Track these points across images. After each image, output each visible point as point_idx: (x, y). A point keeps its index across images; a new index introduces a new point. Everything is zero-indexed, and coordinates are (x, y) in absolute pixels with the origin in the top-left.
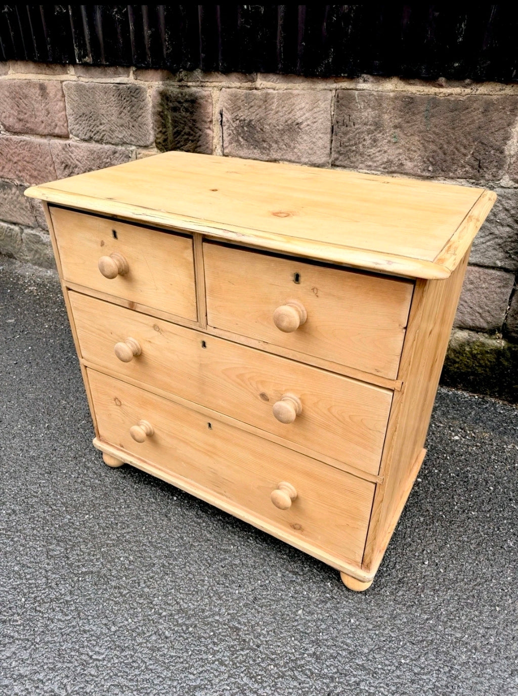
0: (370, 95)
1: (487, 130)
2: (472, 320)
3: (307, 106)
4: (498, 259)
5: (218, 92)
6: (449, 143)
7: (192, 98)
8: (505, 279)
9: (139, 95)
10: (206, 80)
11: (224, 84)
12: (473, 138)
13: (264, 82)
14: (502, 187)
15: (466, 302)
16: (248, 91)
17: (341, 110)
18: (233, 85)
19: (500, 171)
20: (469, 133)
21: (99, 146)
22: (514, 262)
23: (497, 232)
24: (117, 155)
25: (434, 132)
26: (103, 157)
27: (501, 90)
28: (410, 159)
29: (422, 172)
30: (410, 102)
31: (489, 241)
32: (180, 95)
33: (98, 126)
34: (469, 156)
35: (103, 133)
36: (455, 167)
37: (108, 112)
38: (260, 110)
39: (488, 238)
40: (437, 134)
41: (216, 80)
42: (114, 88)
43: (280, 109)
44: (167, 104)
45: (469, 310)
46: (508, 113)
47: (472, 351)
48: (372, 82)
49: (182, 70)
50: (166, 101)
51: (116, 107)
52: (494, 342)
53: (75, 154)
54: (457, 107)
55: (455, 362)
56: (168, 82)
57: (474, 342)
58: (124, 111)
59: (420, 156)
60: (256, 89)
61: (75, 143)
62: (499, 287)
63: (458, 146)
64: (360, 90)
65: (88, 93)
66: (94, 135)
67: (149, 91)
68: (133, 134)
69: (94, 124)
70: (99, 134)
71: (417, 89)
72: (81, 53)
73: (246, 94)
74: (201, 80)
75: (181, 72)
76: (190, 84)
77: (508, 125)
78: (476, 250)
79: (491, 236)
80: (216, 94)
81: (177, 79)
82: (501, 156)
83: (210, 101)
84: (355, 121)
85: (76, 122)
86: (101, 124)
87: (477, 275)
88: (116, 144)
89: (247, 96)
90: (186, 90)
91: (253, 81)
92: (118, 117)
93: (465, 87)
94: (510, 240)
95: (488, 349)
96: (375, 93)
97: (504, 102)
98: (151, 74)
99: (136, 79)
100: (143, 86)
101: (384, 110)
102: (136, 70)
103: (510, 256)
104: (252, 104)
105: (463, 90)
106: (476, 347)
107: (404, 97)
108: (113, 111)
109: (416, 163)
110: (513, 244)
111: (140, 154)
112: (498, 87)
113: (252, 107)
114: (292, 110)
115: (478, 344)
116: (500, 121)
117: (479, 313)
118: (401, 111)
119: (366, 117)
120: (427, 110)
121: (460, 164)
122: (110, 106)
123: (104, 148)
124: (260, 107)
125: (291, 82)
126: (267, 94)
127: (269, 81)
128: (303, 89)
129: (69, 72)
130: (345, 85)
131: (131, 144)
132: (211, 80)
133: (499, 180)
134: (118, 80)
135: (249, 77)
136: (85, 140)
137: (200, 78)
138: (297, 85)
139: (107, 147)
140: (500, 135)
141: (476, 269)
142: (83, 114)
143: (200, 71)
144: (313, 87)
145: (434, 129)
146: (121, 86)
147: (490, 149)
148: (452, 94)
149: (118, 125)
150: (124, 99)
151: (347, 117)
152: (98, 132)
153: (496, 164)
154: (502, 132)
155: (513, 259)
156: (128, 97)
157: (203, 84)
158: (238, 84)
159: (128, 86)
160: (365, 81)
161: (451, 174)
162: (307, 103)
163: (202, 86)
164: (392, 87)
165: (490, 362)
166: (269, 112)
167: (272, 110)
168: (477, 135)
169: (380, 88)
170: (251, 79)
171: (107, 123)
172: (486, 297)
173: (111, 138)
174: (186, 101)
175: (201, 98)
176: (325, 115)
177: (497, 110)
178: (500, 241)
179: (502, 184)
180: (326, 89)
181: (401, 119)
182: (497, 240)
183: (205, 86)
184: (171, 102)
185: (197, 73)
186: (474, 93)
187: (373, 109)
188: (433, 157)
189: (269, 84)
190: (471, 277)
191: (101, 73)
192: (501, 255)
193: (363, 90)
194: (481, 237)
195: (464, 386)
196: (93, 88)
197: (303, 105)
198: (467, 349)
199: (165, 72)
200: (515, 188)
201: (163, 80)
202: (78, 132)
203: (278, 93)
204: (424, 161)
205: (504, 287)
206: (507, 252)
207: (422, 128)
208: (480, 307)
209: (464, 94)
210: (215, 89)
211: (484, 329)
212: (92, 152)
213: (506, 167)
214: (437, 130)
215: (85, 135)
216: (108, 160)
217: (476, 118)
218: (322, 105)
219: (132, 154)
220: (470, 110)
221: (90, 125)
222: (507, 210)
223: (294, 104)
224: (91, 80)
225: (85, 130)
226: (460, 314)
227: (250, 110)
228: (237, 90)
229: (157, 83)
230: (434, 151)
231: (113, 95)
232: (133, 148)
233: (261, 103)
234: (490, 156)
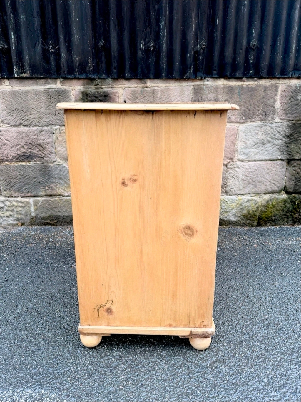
0: (211, 87)
1: (267, 98)
2: (271, 187)
3: (178, 94)
4: (278, 155)
5: (122, 90)
6: (251, 105)
7: (105, 94)
8: (283, 164)
9: (64, 94)
10: (115, 84)
11: (127, 86)
12: (261, 102)
13: (152, 84)
14: (276, 123)
15: (267, 179)
16: (142, 89)
17: (197, 95)
18: (132, 86)
19: (274, 116)
20: (259, 101)
21: (27, 128)
22: (285, 155)
23: (276, 143)
24: (43, 133)
25: (244, 102)
26: (31, 135)
27: (269, 82)
28: (234, 115)
29: (240, 120)
30: (231, 90)
31: (273, 148)
32: (96, 93)
33: (28, 116)
34: (260, 111)
35: (32, 120)
36: (255, 116)
37: (37, 106)
38: (150, 98)
39: (273, 146)
40: (245, 102)
41: (122, 84)
42: (44, 91)
43: (163, 97)
44: (87, 99)
45: (269, 183)
46: (274, 91)
47: (273, 203)
48: (211, 81)
49: (97, 79)
50: (86, 97)
51: (45, 103)
52: (282, 196)
53: (5, 136)
54: (252, 90)
55: (265, 212)
56: (87, 86)
57: (273, 199)
58: (52, 105)
59: (238, 113)
60: (147, 87)
61: (5, 129)
62: (281, 169)
63: (255, 106)
64: (206, 85)
65: (21, 96)
66: (24, 122)
67: (72, 92)
68: (58, 118)
69: (24, 114)
70: (28, 121)
71: (234, 83)
72: (19, 71)
73: (142, 90)
74: (112, 84)
75: (97, 80)
76: (103, 87)
77: (275, 96)
78: (268, 153)
79: (274, 145)
80: (121, 91)
81: (94, 84)
82: (274, 109)
83: (117, 95)
84: (205, 100)
85: (9, 114)
86: (31, 114)
87: (270, 165)
88: (43, 126)
89: (141, 91)
90: (101, 90)
91: (145, 83)
92: (46, 109)
93: (255, 81)
94: (282, 146)
95: (280, 201)
96: (214, 86)
97: (272, 86)
98: (74, 82)
99: (63, 86)
100: (68, 89)
101: (219, 93)
102: (63, 81)
103: (283, 153)
104: (145, 95)
105: (254, 82)
106: (275, 201)
107: (228, 87)
108: (42, 105)
109: (236, 116)
110: (284, 147)
111: (62, 130)
112: (268, 80)
113: (145, 97)
114: (170, 97)
115: (275, 199)
116: (271, 95)
117: (273, 183)
118: (227, 93)
119: (210, 97)
120: (239, 92)
121: (257, 115)
122: (40, 102)
123: (32, 130)
124: (150, 96)
125: (168, 83)
126: (154, 90)
127: (155, 83)
128: (175, 86)
129: (3, 84)
130: (198, 83)
131: (55, 125)
132: (118, 84)
133: (274, 120)
134: (48, 87)
135: (142, 81)
136: (15, 126)
137: (111, 83)
138: (171, 84)
139: (35, 128)
140: (272, 100)
141: (269, 162)
142: (16, 109)
143: (110, 79)
144: (180, 85)
145: (243, 100)
146: (50, 90)
147: (269, 106)
148: (249, 85)
149: (46, 113)
150: (53, 97)
151: (200, 98)
152: (27, 120)
153: (272, 113)
154: (273, 99)
155: (285, 154)
156: (56, 96)
157: (112, 86)
158: (136, 86)
159: (56, 90)
160: (208, 81)
161: (253, 120)
162: (178, 93)
163: (112, 88)
164: (222, 83)
165: (281, 207)
166: (155, 99)
167: (157, 97)
168: (262, 101)
169: (216, 84)
170: (144, 82)
171: (37, 113)
172: (275, 175)
173: (39, 122)
174: (101, 96)
175: (111, 94)
176: (188, 98)
177: (269, 90)
178: (278, 147)
179: (276, 121)
180: (187, 86)
181: (227, 97)
182: (276, 147)
183: (114, 87)
184: (89, 97)
185: (108, 81)
186: (259, 84)
187: (213, 93)
188: (244, 112)
189: (155, 85)
190: (268, 166)
191: (33, 83)
192: (279, 153)
193: (207, 85)
194: (270, 146)
195: (271, 223)
196: (26, 92)
197: (176, 94)
198: (270, 203)
199: (86, 81)
200: (281, 122)
201: (84, 85)
202: (10, 121)
203: (161, 89)
204: (240, 115)
205: (282, 168)
206: (282, 152)
207: (238, 100)
208: (274, 180)
209: (254, 84)
210: (120, 88)
211: (276, 191)
212: (20, 133)
213: (276, 113)
214: (245, 101)
215: (16, 122)
216: (36, 136)
217: (261, 94)
218: (186, 93)
219: (55, 131)
220: (258, 91)
221: (22, 115)
222: (279, 132)
223: (170, 94)
224: (24, 88)
225: (16, 120)
226: (265, 186)
227: (144, 98)
228: (135, 88)
229: (79, 87)
230: (245, 110)
231: (43, 96)
232: (58, 127)
233: (151, 94)
234: (269, 109)
